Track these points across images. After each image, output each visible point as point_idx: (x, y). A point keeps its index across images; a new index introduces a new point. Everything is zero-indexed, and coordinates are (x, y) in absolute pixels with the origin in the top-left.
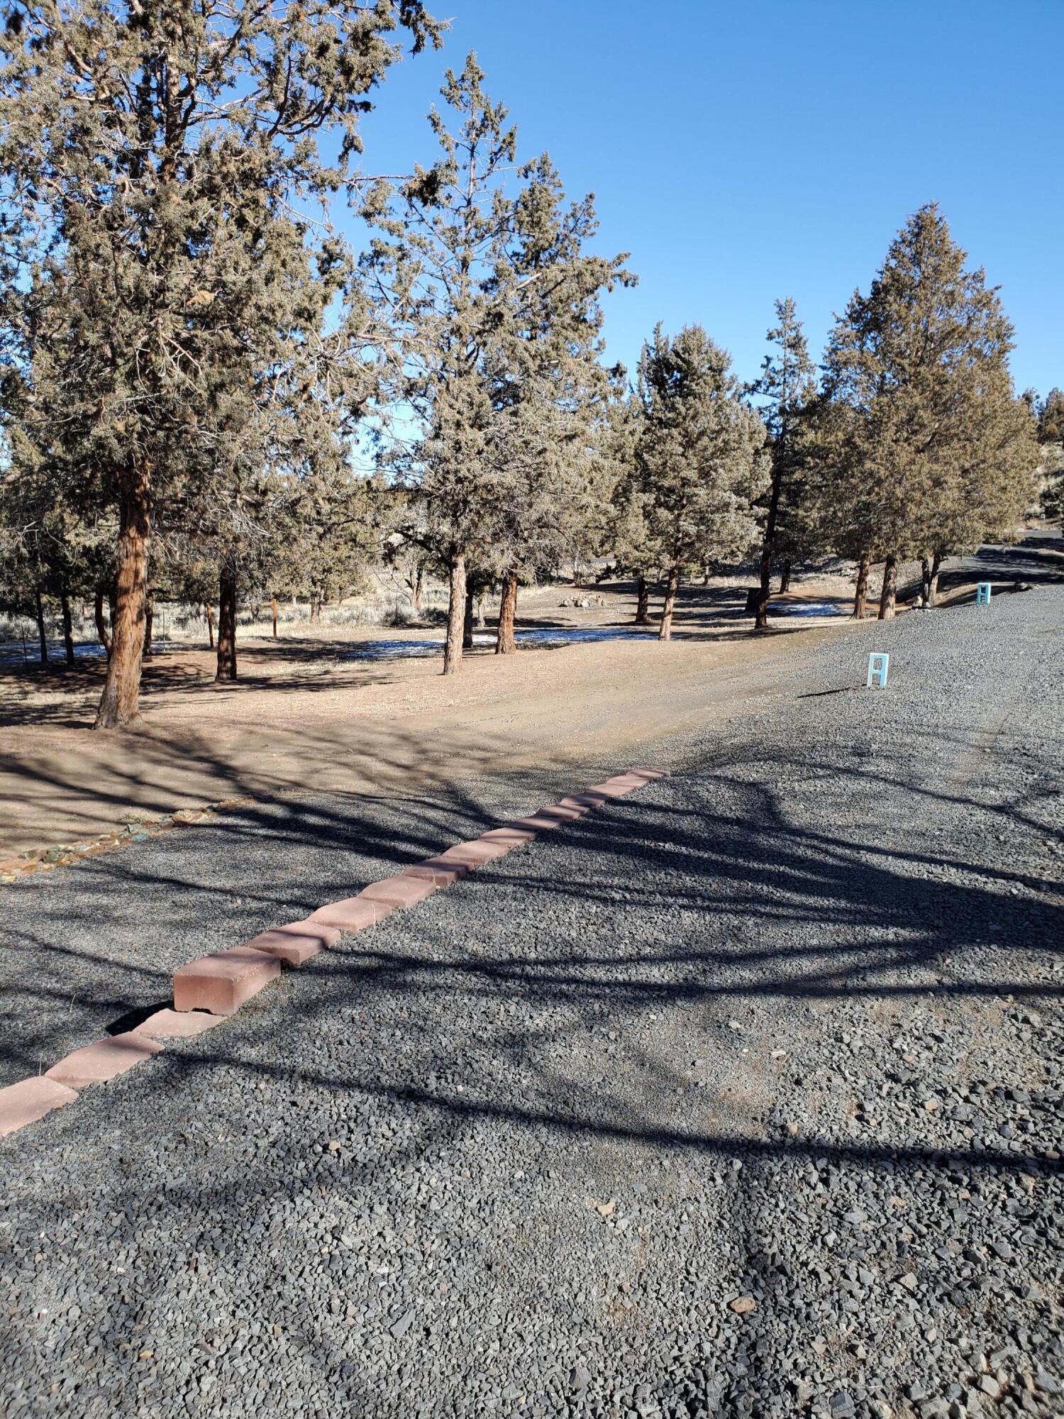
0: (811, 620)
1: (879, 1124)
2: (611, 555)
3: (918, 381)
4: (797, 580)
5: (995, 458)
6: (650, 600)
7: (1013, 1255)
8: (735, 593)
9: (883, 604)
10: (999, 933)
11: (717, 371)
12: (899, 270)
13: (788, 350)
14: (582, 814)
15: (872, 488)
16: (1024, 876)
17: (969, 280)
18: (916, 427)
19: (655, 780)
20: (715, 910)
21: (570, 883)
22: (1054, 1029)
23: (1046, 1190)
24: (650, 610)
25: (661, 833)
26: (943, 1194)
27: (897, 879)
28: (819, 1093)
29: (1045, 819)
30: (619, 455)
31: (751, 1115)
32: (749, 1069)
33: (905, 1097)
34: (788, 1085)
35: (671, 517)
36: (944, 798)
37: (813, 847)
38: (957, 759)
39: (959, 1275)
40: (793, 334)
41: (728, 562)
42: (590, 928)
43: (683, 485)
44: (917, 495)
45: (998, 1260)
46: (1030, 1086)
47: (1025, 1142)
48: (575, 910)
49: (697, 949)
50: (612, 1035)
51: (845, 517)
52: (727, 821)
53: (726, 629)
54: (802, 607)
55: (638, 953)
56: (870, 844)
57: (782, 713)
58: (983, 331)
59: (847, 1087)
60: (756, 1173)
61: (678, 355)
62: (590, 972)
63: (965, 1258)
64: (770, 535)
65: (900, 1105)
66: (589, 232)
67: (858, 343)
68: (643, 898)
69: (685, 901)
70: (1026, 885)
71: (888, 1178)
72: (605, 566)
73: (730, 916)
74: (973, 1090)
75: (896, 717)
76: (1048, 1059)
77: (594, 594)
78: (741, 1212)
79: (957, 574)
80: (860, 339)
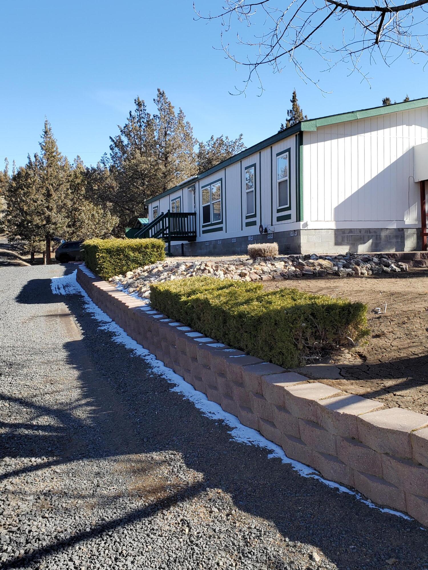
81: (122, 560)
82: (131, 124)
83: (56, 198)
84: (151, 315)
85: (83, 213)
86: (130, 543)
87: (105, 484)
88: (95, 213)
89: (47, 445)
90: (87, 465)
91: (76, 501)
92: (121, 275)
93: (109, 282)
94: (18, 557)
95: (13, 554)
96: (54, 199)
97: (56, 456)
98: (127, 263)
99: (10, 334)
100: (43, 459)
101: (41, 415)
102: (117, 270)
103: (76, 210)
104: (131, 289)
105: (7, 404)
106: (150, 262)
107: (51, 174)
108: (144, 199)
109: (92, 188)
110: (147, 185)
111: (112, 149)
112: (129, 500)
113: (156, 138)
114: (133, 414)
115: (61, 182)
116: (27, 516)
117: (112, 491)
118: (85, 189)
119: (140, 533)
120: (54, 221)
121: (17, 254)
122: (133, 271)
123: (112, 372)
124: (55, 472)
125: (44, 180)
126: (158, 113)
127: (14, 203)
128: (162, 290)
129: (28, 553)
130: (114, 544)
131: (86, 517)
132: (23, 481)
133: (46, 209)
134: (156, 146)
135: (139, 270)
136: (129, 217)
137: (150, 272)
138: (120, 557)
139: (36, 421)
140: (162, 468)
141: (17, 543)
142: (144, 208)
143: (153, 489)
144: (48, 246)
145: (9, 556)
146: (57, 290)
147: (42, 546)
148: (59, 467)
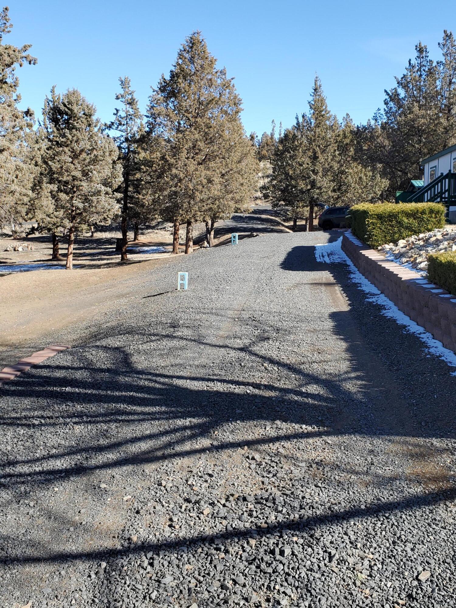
0: (151, 255)
1: (180, 527)
2: (34, 220)
3: (197, 127)
4: (143, 234)
5: (237, 168)
6: (60, 246)
7: (244, 581)
8: (109, 241)
9: (187, 245)
10: (241, 414)
11: (88, 116)
12: (184, 66)
13: (128, 106)
14: (16, 376)
15: (177, 184)
16: (253, 383)
17: (219, 74)
18: (197, 151)
19: (62, 352)
20: (94, 422)
21: (8, 418)
22: (266, 461)
23: (260, 545)
24: (61, 252)
25: (64, 382)
26: (212, 558)
27: (191, 391)
28: (149, 516)
29: (263, 352)
30: (34, 162)
31: (112, 535)
32: (111, 509)
33: (194, 510)
34: (132, 515)
35: (68, 198)
36: (215, 346)
37: (150, 380)
38: (221, 325)
39: (218, 598)
40: (130, 97)
41: (102, 224)
42: (20, 443)
43: (74, 180)
44: (200, 187)
45: (237, 586)
46: (254, 492)
47: (252, 522)
48: (10, 434)
49: (83, 446)
50: (32, 504)
51: (164, 200)
52: (102, 370)
53: (105, 262)
54: (146, 248)
55: (48, 454)
56: (178, 374)
57: (134, 307)
58: (227, 101)
59: (164, 510)
60: (114, 568)
61: (65, 105)
62: (20, 469)
63: (222, 589)
64: (125, 209)
65: (191, 514)
66: (6, 30)
67: (165, 104)
68: (52, 421)
69: (77, 420)
70: (254, 387)
71: (184, 555)
72: (31, 227)
73: (102, 424)
74: (227, 500)
75: (192, 305)
76: (263, 477)
77: (26, 244)
78: (105, 591)
79: (223, 229)
80: (166, 102)
81: (401, 544)
82: (409, 74)
83: (323, 160)
84: (428, 288)
85: (350, 177)
86: (409, 529)
87: (379, 463)
88: (362, 175)
89: (317, 414)
90: (360, 440)
91: (350, 476)
92: (391, 244)
93: (379, 251)
94: (293, 520)
95: (287, 516)
96: (321, 162)
97: (327, 427)
98: (399, 230)
99: (276, 300)
100: (314, 428)
101: (310, 383)
102: (388, 238)
103: (343, 172)
104: (404, 260)
105: (276, 368)
106: (427, 230)
107: (319, 134)
108: (419, 159)
109: (362, 147)
110: (424, 143)
111: (386, 103)
112: (407, 484)
113: (439, 87)
114: (408, 395)
115: (329, 143)
116: (300, 482)
117: (388, 471)
118: (355, 150)
119: (420, 520)
120: (319, 185)
121: (279, 221)
122: (406, 239)
123: (382, 348)
124: (326, 442)
125: (310, 141)
126: (442, 59)
127: (280, 167)
128: (443, 261)
129: (302, 518)
130: (392, 527)
131: (360, 494)
132: (295, 446)
133: (311, 173)
134: (437, 98)
135: (413, 239)
136: (401, 179)
137: (426, 241)
138: (399, 542)
139: (305, 389)
140: (444, 456)
141: (291, 506)
142: (420, 168)
143: (434, 477)
144: (311, 212)
145: (285, 518)
146: (321, 257)
147: (316, 514)
148: (330, 438)
